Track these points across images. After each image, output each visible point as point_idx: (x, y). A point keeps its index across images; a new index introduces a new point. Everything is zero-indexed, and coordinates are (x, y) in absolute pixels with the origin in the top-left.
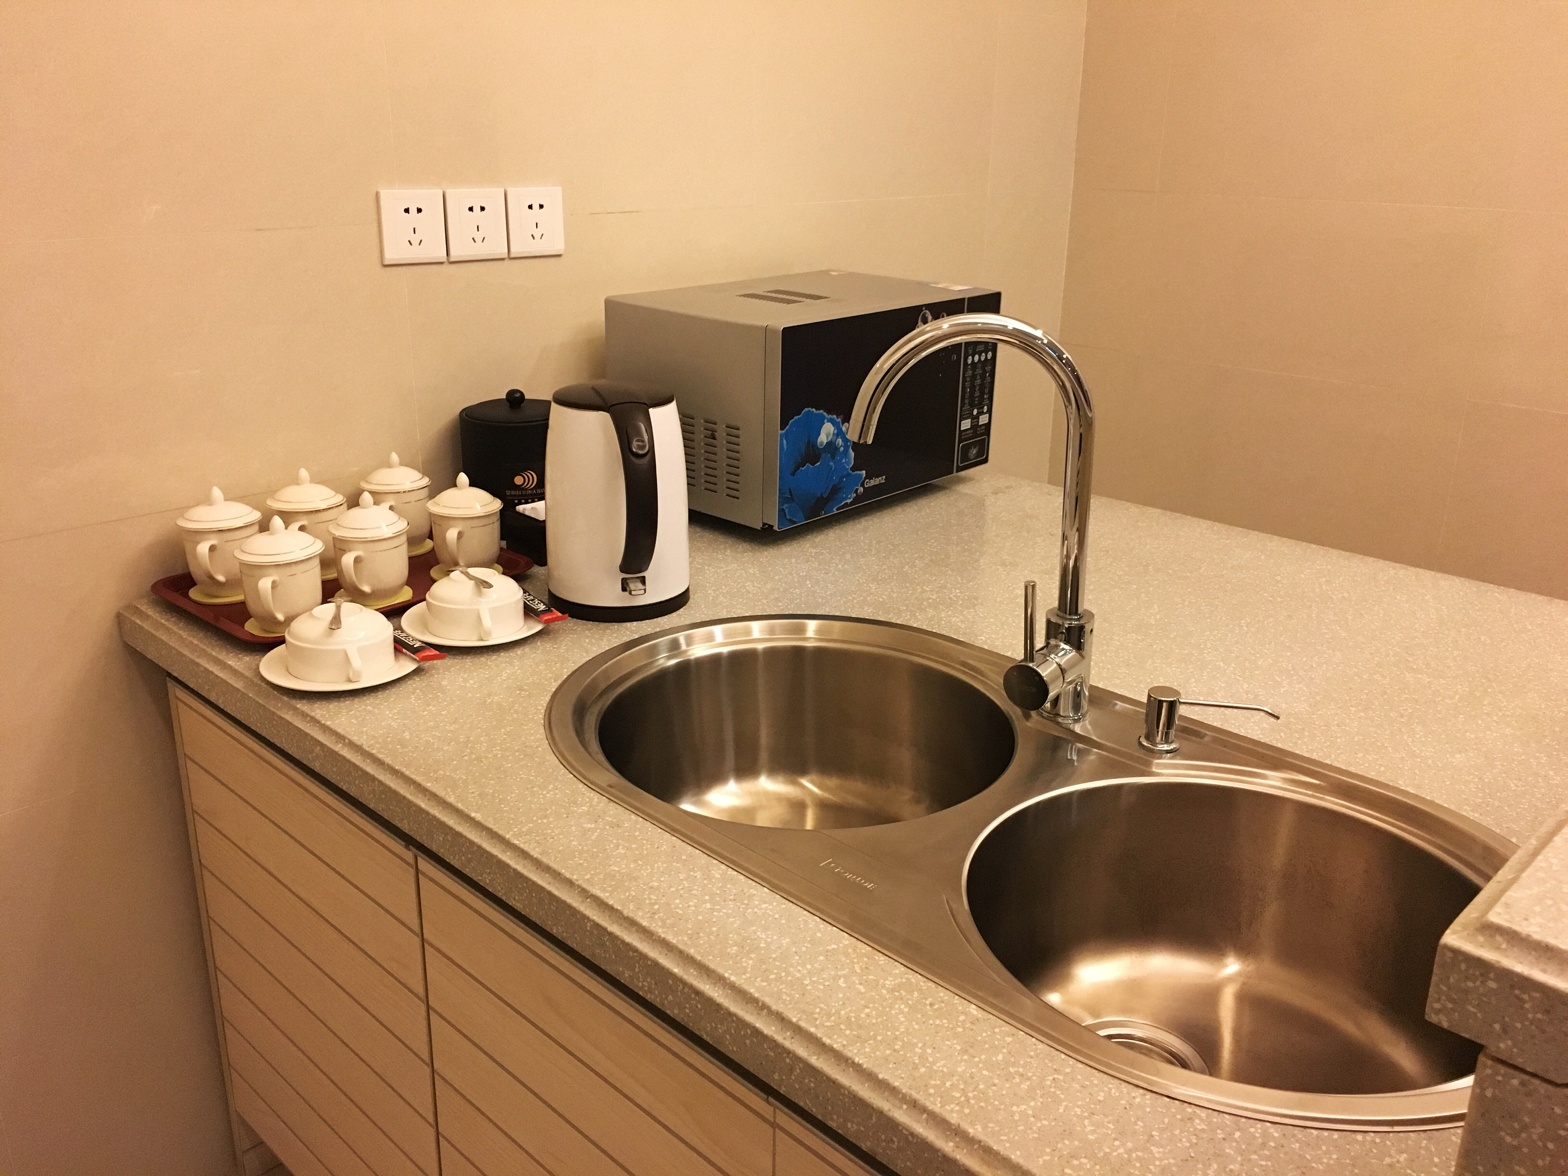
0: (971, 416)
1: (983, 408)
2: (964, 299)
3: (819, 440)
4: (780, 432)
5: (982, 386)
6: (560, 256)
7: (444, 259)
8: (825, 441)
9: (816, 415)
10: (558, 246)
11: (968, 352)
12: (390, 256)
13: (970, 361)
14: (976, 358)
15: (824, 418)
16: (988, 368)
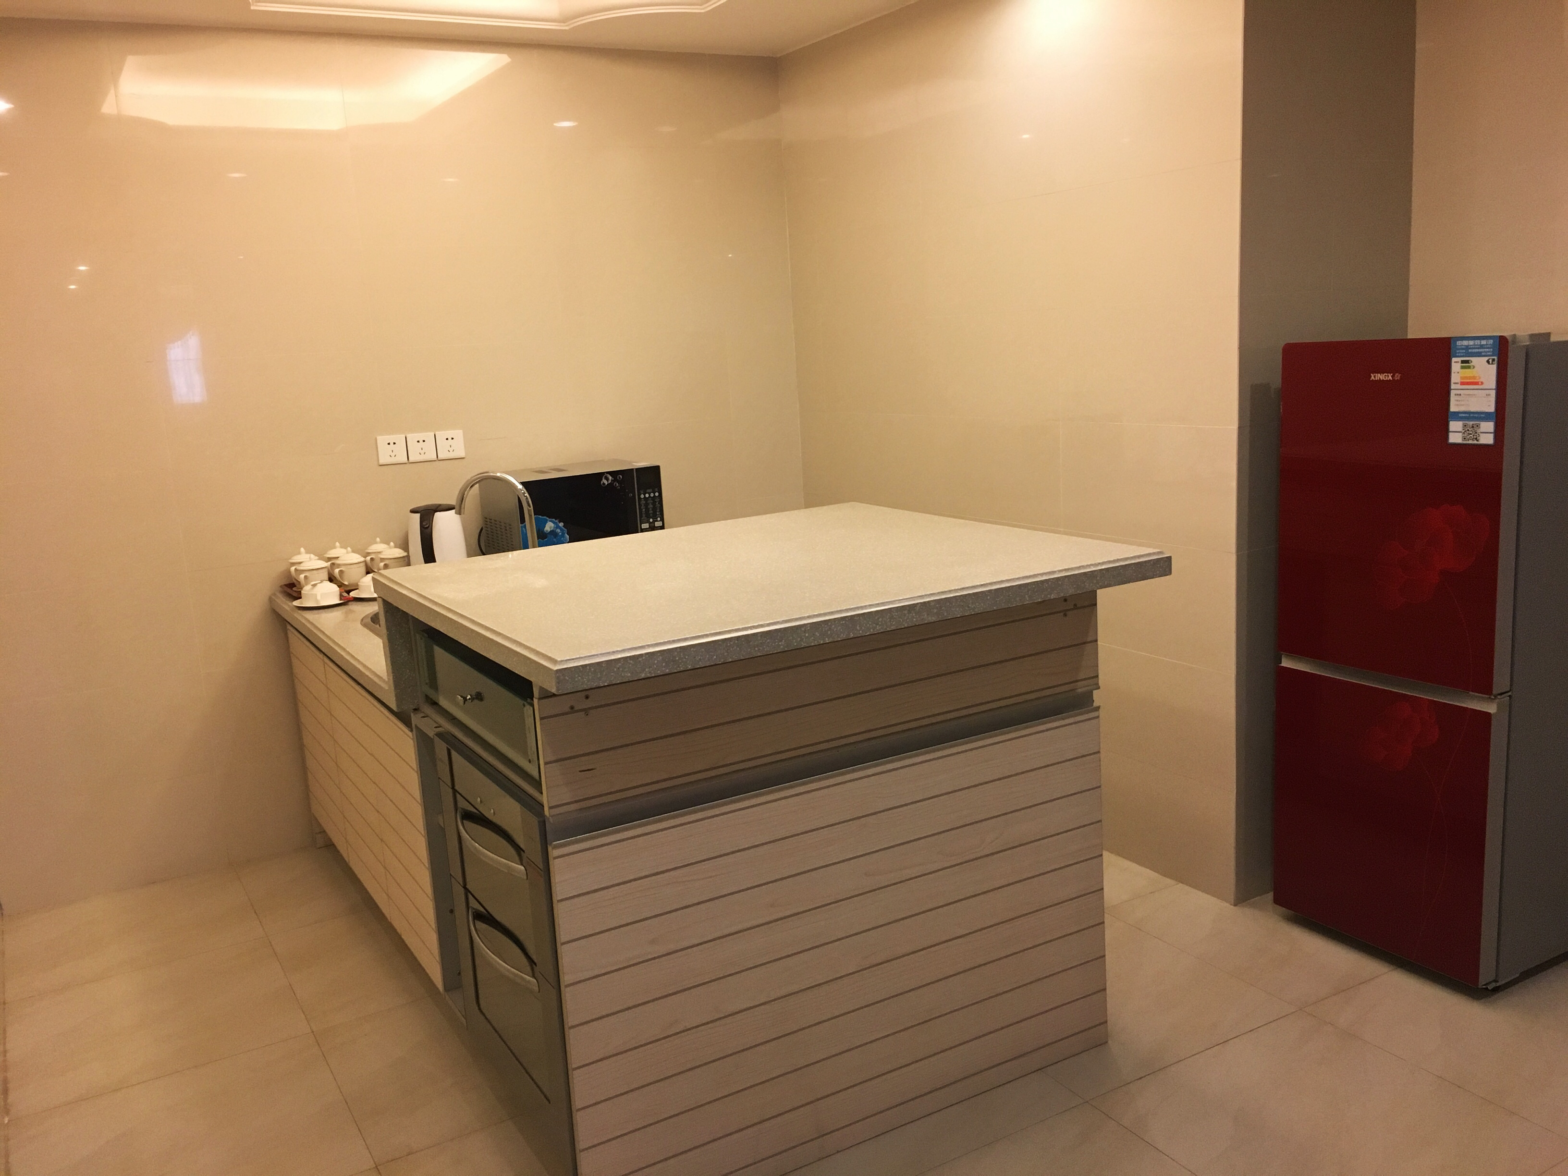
0: (648, 522)
1: (657, 518)
2: (633, 469)
3: (545, 530)
4: (521, 525)
5: (654, 509)
6: (464, 458)
7: (407, 462)
8: (549, 530)
9: (541, 518)
10: (463, 455)
11: (640, 493)
12: (382, 462)
13: (642, 496)
14: (647, 495)
15: (547, 520)
16: (657, 500)
